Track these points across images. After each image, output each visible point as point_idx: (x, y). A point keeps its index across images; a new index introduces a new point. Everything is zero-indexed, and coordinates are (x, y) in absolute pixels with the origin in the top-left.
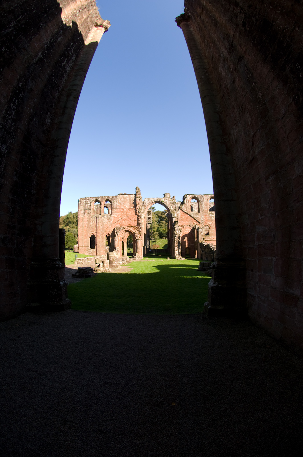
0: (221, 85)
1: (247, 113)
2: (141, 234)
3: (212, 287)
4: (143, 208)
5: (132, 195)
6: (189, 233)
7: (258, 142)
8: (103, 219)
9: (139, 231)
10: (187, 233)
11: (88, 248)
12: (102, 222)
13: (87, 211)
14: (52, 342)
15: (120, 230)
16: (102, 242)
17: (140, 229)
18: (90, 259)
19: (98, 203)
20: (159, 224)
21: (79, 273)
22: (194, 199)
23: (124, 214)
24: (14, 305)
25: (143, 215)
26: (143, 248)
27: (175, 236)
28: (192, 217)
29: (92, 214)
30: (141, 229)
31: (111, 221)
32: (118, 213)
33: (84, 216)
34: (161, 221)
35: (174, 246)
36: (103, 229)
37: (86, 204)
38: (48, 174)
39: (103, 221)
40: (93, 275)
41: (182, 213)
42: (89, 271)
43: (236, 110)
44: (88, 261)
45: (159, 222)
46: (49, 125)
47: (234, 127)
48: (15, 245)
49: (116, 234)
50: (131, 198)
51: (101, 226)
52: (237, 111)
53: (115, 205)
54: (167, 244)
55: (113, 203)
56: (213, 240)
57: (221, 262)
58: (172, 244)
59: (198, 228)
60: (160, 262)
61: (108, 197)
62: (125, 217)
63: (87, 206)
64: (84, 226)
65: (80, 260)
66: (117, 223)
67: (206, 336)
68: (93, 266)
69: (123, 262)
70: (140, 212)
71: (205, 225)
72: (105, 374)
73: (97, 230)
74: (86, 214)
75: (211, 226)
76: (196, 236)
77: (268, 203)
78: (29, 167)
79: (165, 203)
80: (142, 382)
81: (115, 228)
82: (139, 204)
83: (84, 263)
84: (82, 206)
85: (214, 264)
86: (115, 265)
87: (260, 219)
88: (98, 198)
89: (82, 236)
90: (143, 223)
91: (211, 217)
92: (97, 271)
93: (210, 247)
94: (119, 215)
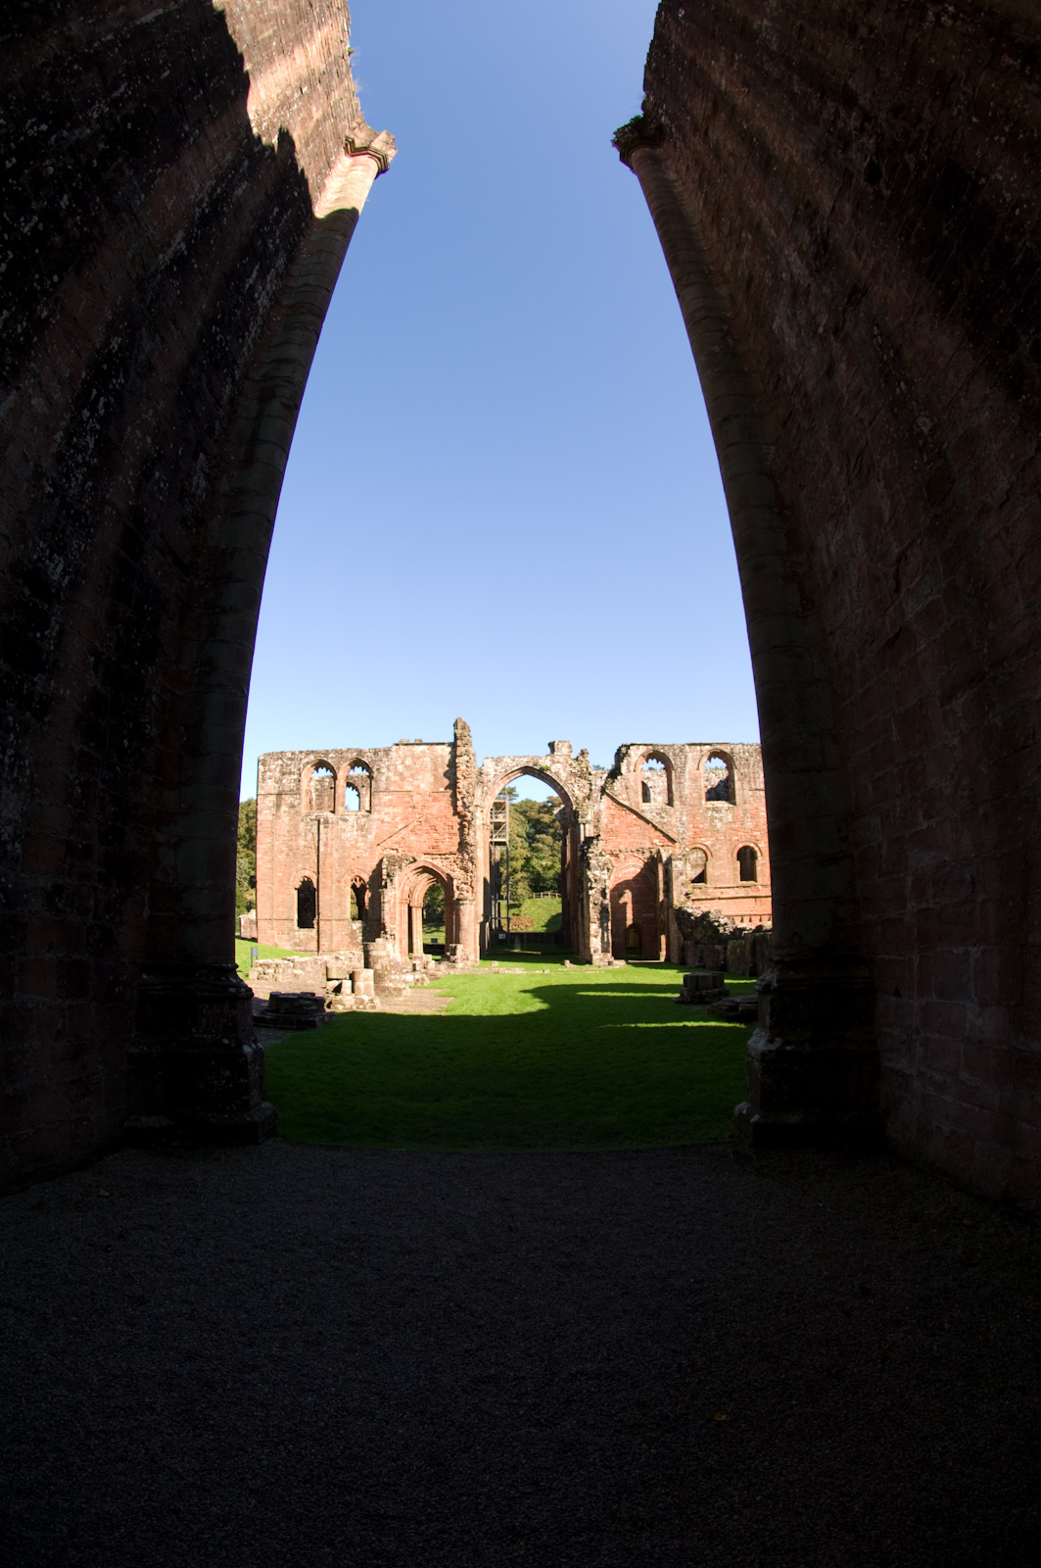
0: (779, 380)
1: (879, 480)
2: (474, 880)
3: (763, 1054)
4: (478, 792)
5: (442, 746)
6: (637, 876)
7: (917, 579)
8: (343, 827)
9: (466, 870)
10: (630, 877)
11: (289, 925)
12: (339, 837)
13: (288, 799)
15: (400, 867)
16: (337, 904)
17: (470, 864)
18: (301, 963)
19: (323, 772)
20: (530, 846)
21: (276, 1011)
22: (655, 760)
23: (415, 813)
24: (85, 1123)
25: (478, 814)
26: (478, 927)
27: (591, 888)
28: (648, 822)
29: (304, 810)
30: (473, 863)
31: (369, 836)
32: (394, 807)
33: (276, 816)
34: (537, 836)
35: (586, 920)
36: (342, 860)
37: (284, 774)
38: (197, 671)
39: (343, 835)
40: (323, 1020)
41: (614, 809)
42: (311, 1005)
43: (838, 469)
44: (296, 971)
45: (531, 838)
46: (200, 497)
47: (830, 527)
48: (91, 916)
49: (388, 881)
50: (437, 757)
51: (335, 852)
52: (840, 473)
53: (384, 778)
54: (558, 915)
55: (375, 775)
56: (719, 899)
57: (791, 973)
58: (579, 914)
59: (670, 860)
60: (540, 975)
61: (360, 752)
62: (416, 823)
63: (288, 782)
64: (276, 849)
66: (389, 843)
67: (763, 1210)
68: (317, 986)
69: (417, 977)
70: (468, 804)
71: (691, 847)
73: (321, 863)
74: (284, 808)
75: (712, 850)
76: (661, 885)
77: (952, 777)
78: (139, 644)
79: (555, 773)
81: (385, 860)
82: (465, 778)
83: (280, 978)
84: (270, 783)
85: (767, 976)
86: (391, 985)
87: (925, 826)
88: (327, 753)
89: (270, 885)
90: (480, 844)
91: (712, 819)
92: (332, 1007)
93: (711, 924)
94: (399, 813)
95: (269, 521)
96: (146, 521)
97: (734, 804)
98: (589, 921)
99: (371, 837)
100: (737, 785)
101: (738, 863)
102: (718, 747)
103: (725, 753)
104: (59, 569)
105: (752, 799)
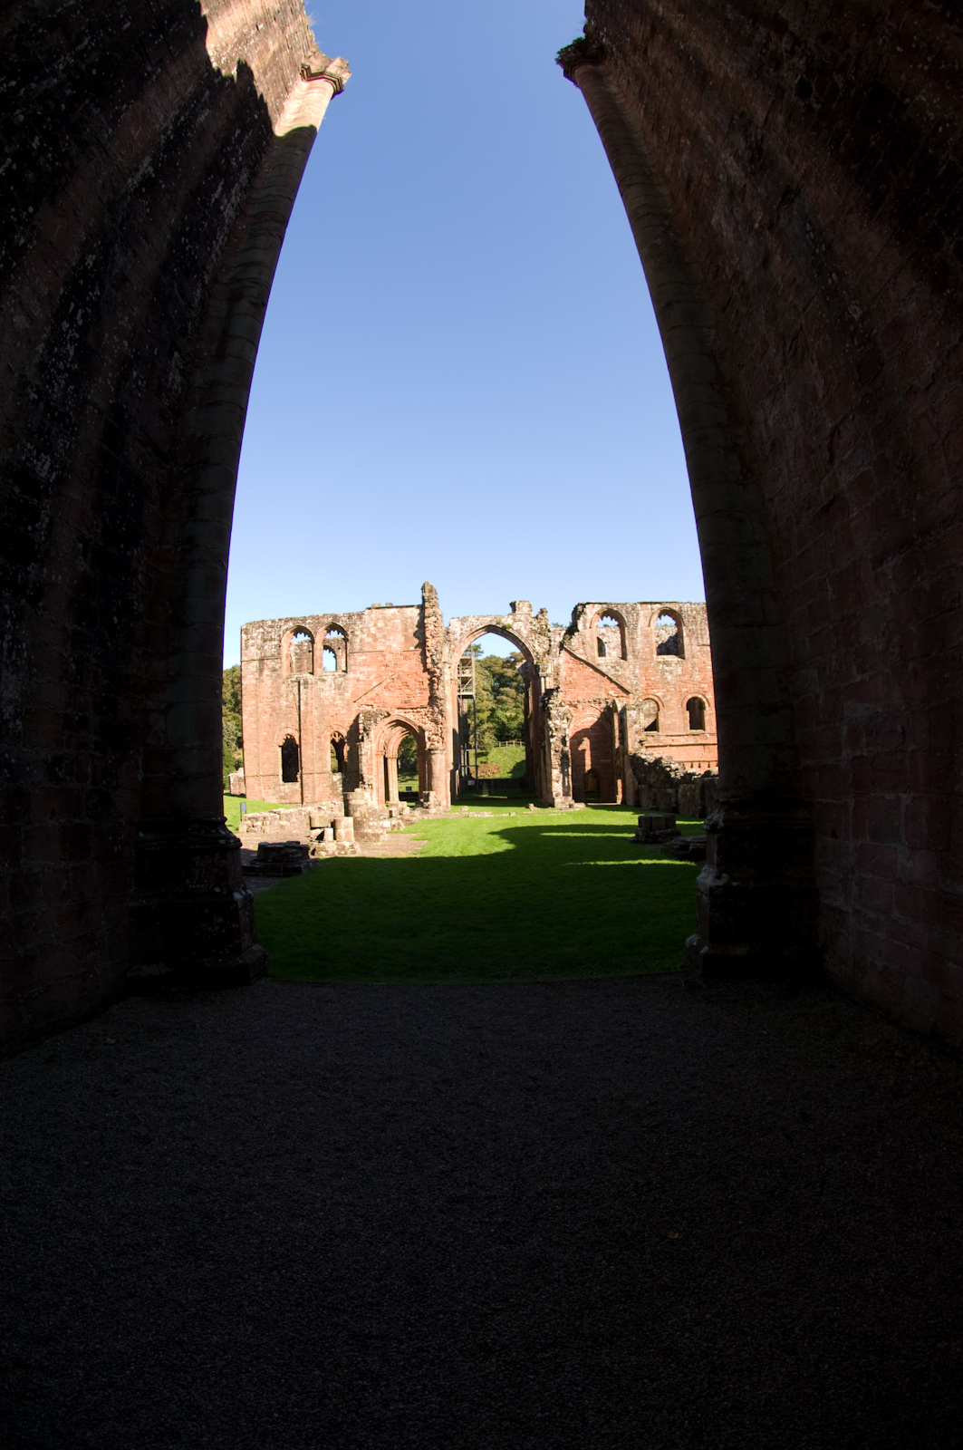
0: (718, 270)
1: (813, 361)
2: (444, 731)
3: (711, 890)
4: (446, 650)
5: (411, 609)
6: (594, 725)
7: (849, 452)
8: (322, 687)
9: (437, 723)
10: (588, 725)
11: (275, 780)
12: (318, 696)
13: (270, 663)
14: (242, 1088)
15: (375, 722)
16: (319, 758)
17: (440, 717)
18: (287, 815)
19: (301, 637)
20: (495, 699)
21: (264, 861)
22: (609, 618)
23: (387, 671)
24: (91, 976)
25: (446, 670)
26: (449, 774)
27: (552, 736)
28: (603, 675)
29: (285, 673)
30: (442, 715)
31: (346, 694)
32: (368, 666)
33: (260, 680)
34: (502, 689)
35: (548, 766)
36: (322, 717)
37: (265, 641)
38: (179, 549)
39: (322, 695)
40: (307, 867)
41: (572, 663)
42: (296, 853)
43: (774, 351)
44: (282, 823)
45: (496, 692)
46: (176, 391)
47: (768, 402)
48: (89, 782)
49: (365, 735)
50: (407, 618)
51: (314, 711)
52: (776, 354)
53: (358, 640)
54: (523, 761)
55: (350, 637)
56: (671, 746)
57: (736, 813)
58: (542, 760)
59: (624, 709)
60: (507, 818)
61: (335, 617)
62: (389, 681)
63: (270, 648)
64: (260, 710)
65: (257, 819)
66: (365, 700)
67: (712, 1037)
68: (301, 835)
69: (393, 823)
70: (436, 661)
71: (644, 698)
72: (443, 1172)
73: (302, 721)
74: (266, 672)
75: (663, 700)
76: (617, 733)
77: (884, 635)
79: (517, 631)
80: (563, 1182)
81: (361, 715)
82: (433, 637)
83: (268, 829)
84: (253, 649)
85: (714, 818)
86: (370, 831)
87: (859, 679)
88: (304, 619)
89: (255, 744)
90: (449, 698)
91: (663, 672)
92: (315, 854)
93: (663, 769)
94: (372, 672)
95: (242, 408)
96: (126, 417)
97: (683, 658)
98: (551, 767)
99: (347, 695)
100: (686, 641)
101: (688, 713)
102: (668, 605)
103: (674, 611)
104: (47, 467)
105: (699, 653)
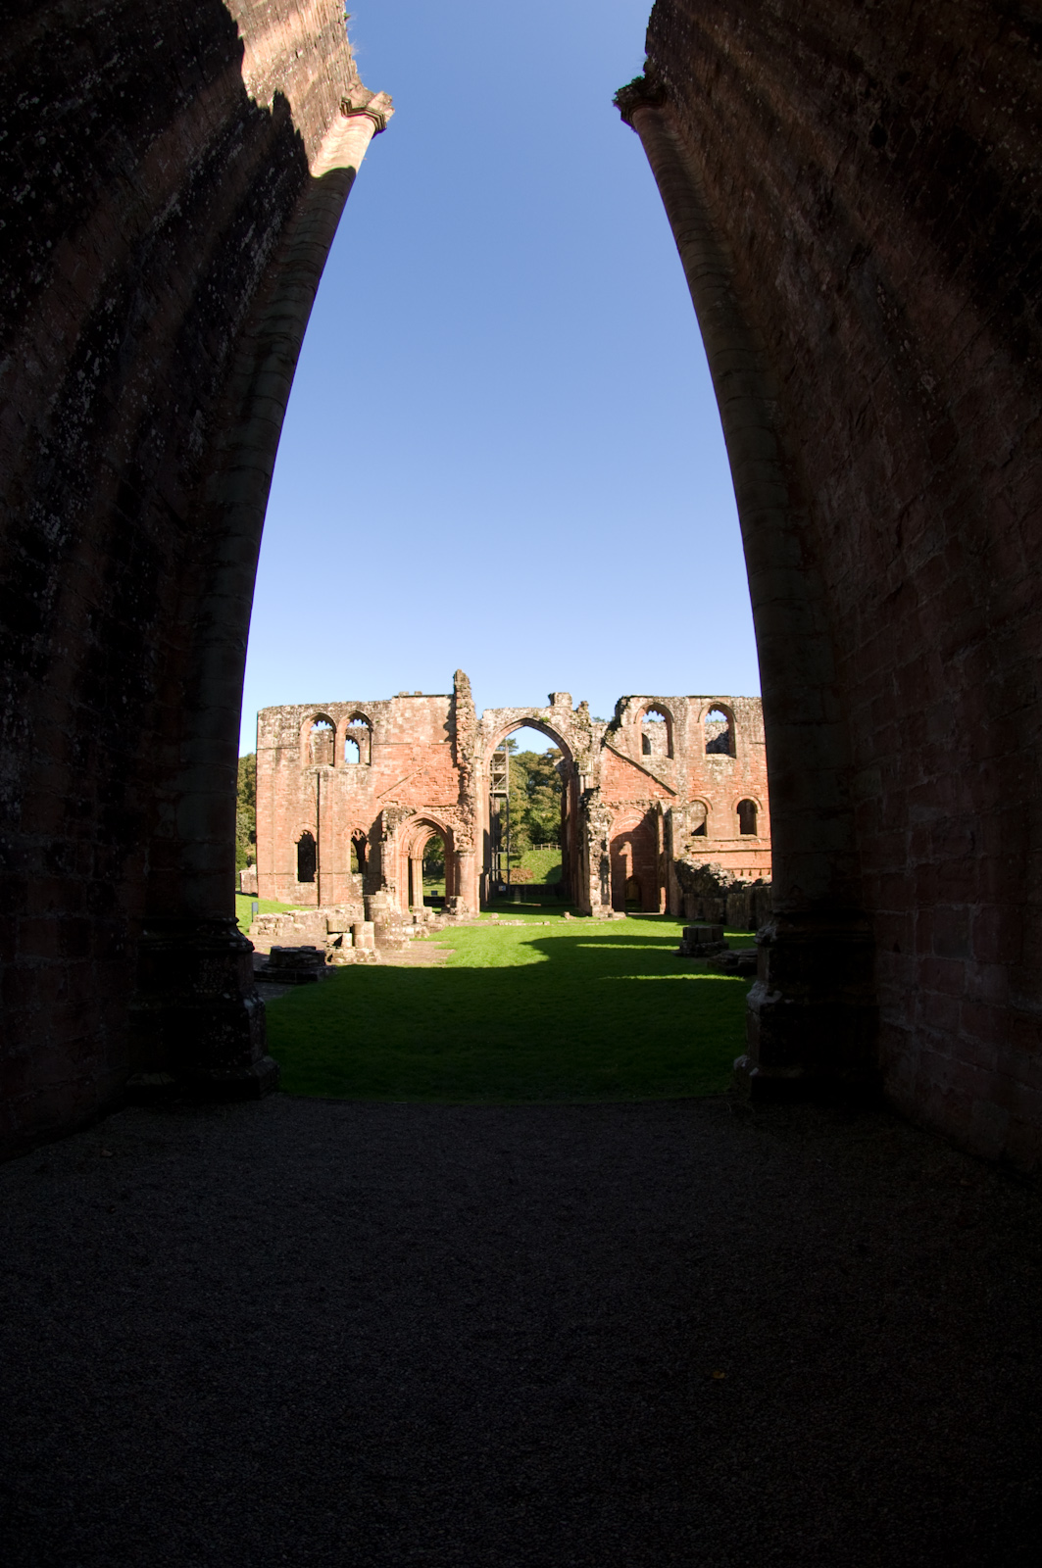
0: (781, 335)
1: (882, 437)
2: (474, 831)
3: (762, 1007)
4: (478, 744)
5: (441, 698)
6: (637, 828)
7: (919, 535)
8: (343, 780)
9: (466, 822)
10: (630, 829)
11: (290, 879)
12: (339, 790)
13: (287, 753)
14: (250, 1210)
15: (400, 820)
16: (337, 857)
17: (470, 816)
18: (302, 917)
19: (322, 726)
20: (530, 798)
21: (276, 966)
22: (655, 712)
23: (415, 765)
24: (88, 1083)
25: (478, 766)
26: (478, 879)
27: (591, 840)
28: (648, 774)
29: (303, 764)
30: (473, 815)
31: (369, 789)
32: (394, 759)
33: (276, 770)
34: (537, 788)
35: (586, 872)
36: (342, 813)
37: (283, 728)
38: (195, 626)
39: (343, 789)
40: (323, 974)
41: (615, 761)
42: (312, 959)
43: (840, 425)
44: (296, 926)
45: (531, 790)
46: (197, 453)
47: (832, 481)
48: (91, 873)
49: (388, 833)
50: (437, 709)
51: (334, 806)
52: (843, 429)
53: (383, 731)
54: (558, 866)
55: (375, 727)
56: (719, 852)
57: (791, 926)
58: (579, 865)
59: (670, 812)
60: (540, 927)
61: (360, 705)
62: (416, 776)
63: (288, 736)
64: (276, 803)
65: (269, 921)
66: (389, 796)
67: (762, 1164)
68: (317, 939)
69: (417, 929)
70: (467, 756)
71: (691, 799)
72: (468, 1305)
73: (321, 817)
74: (283, 762)
75: (712, 802)
76: (661, 838)
77: (953, 732)
78: (136, 601)
79: (555, 725)
80: (599, 1318)
81: (385, 812)
82: (465, 730)
83: (281, 932)
84: (270, 737)
85: (766, 930)
86: (391, 937)
87: (925, 782)
88: (326, 706)
89: (270, 840)
90: (480, 796)
91: (713, 772)
92: (333, 960)
93: (710, 876)
94: (398, 766)
95: (266, 475)
96: (143, 478)
97: (735, 757)
98: (589, 873)
99: (372, 789)
100: (738, 738)
101: (738, 817)
102: (719, 700)
103: (726, 706)
104: (56, 529)
105: (751, 752)
